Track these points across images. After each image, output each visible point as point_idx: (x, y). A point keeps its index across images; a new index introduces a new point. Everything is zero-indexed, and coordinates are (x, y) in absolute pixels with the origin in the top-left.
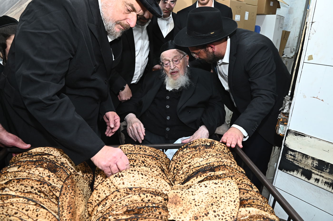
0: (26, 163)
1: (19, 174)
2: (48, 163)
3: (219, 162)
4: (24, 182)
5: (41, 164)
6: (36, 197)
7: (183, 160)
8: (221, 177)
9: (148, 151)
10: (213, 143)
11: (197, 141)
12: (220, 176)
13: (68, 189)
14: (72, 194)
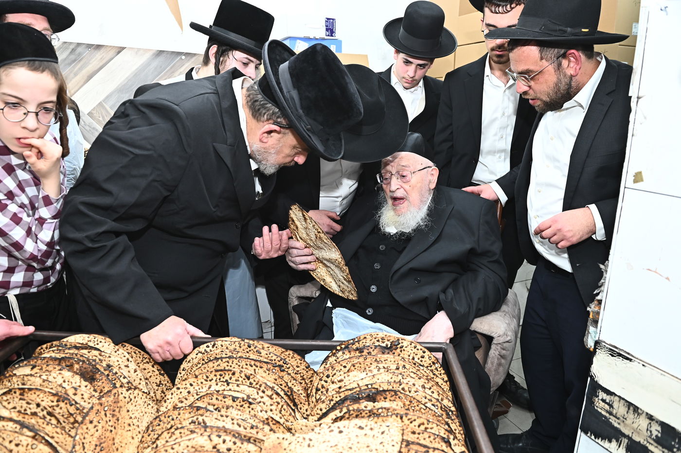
0: (46, 361)
1: (29, 380)
2: (81, 363)
3: (392, 384)
4: (31, 394)
5: (69, 364)
6: (41, 424)
7: (333, 373)
8: (380, 414)
9: (263, 353)
10: (396, 344)
11: (367, 337)
12: (377, 411)
13: (103, 413)
14: (110, 424)
